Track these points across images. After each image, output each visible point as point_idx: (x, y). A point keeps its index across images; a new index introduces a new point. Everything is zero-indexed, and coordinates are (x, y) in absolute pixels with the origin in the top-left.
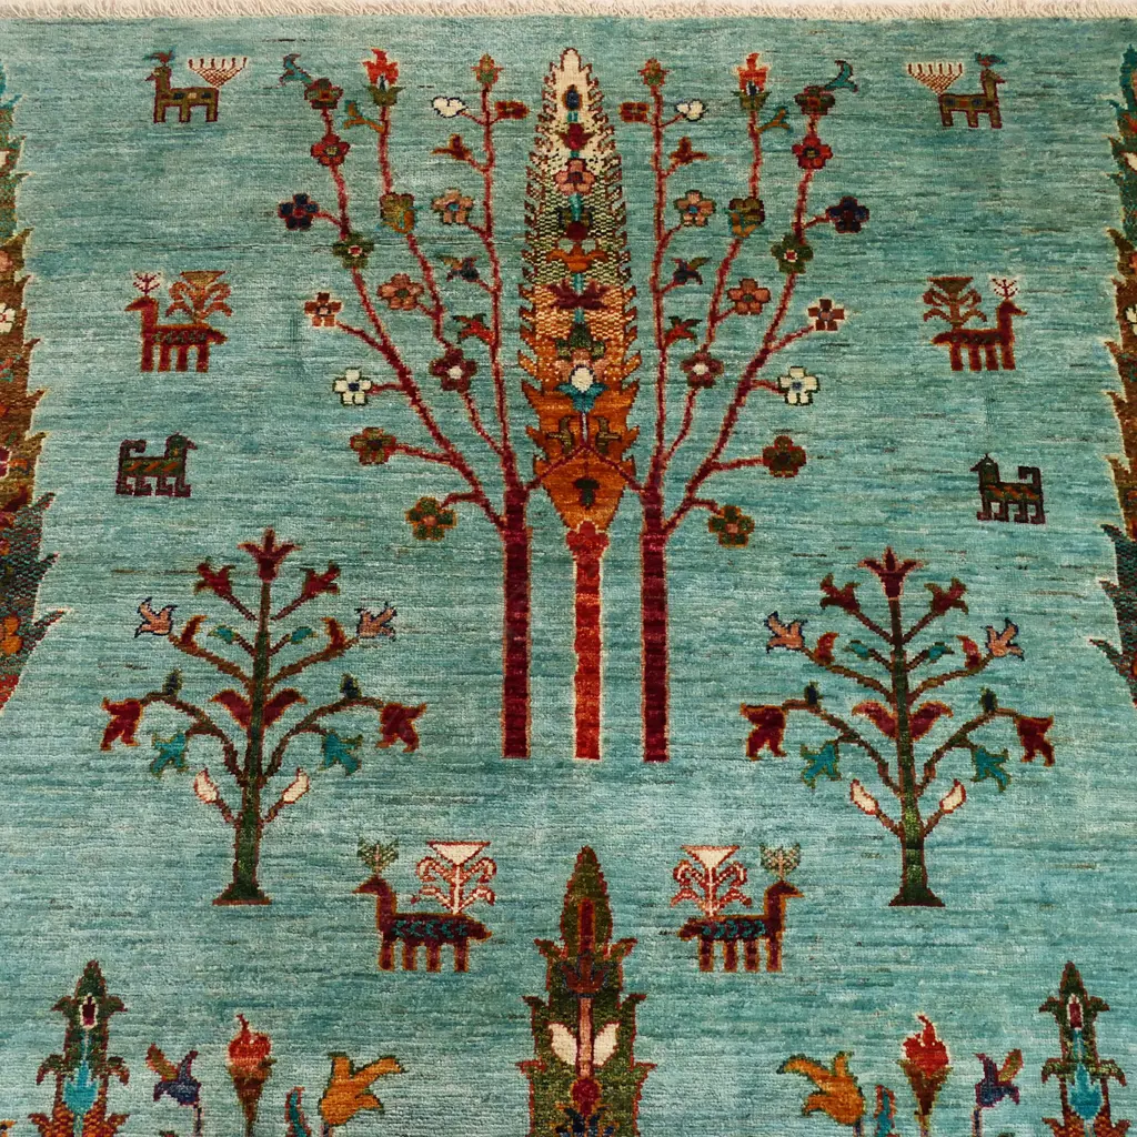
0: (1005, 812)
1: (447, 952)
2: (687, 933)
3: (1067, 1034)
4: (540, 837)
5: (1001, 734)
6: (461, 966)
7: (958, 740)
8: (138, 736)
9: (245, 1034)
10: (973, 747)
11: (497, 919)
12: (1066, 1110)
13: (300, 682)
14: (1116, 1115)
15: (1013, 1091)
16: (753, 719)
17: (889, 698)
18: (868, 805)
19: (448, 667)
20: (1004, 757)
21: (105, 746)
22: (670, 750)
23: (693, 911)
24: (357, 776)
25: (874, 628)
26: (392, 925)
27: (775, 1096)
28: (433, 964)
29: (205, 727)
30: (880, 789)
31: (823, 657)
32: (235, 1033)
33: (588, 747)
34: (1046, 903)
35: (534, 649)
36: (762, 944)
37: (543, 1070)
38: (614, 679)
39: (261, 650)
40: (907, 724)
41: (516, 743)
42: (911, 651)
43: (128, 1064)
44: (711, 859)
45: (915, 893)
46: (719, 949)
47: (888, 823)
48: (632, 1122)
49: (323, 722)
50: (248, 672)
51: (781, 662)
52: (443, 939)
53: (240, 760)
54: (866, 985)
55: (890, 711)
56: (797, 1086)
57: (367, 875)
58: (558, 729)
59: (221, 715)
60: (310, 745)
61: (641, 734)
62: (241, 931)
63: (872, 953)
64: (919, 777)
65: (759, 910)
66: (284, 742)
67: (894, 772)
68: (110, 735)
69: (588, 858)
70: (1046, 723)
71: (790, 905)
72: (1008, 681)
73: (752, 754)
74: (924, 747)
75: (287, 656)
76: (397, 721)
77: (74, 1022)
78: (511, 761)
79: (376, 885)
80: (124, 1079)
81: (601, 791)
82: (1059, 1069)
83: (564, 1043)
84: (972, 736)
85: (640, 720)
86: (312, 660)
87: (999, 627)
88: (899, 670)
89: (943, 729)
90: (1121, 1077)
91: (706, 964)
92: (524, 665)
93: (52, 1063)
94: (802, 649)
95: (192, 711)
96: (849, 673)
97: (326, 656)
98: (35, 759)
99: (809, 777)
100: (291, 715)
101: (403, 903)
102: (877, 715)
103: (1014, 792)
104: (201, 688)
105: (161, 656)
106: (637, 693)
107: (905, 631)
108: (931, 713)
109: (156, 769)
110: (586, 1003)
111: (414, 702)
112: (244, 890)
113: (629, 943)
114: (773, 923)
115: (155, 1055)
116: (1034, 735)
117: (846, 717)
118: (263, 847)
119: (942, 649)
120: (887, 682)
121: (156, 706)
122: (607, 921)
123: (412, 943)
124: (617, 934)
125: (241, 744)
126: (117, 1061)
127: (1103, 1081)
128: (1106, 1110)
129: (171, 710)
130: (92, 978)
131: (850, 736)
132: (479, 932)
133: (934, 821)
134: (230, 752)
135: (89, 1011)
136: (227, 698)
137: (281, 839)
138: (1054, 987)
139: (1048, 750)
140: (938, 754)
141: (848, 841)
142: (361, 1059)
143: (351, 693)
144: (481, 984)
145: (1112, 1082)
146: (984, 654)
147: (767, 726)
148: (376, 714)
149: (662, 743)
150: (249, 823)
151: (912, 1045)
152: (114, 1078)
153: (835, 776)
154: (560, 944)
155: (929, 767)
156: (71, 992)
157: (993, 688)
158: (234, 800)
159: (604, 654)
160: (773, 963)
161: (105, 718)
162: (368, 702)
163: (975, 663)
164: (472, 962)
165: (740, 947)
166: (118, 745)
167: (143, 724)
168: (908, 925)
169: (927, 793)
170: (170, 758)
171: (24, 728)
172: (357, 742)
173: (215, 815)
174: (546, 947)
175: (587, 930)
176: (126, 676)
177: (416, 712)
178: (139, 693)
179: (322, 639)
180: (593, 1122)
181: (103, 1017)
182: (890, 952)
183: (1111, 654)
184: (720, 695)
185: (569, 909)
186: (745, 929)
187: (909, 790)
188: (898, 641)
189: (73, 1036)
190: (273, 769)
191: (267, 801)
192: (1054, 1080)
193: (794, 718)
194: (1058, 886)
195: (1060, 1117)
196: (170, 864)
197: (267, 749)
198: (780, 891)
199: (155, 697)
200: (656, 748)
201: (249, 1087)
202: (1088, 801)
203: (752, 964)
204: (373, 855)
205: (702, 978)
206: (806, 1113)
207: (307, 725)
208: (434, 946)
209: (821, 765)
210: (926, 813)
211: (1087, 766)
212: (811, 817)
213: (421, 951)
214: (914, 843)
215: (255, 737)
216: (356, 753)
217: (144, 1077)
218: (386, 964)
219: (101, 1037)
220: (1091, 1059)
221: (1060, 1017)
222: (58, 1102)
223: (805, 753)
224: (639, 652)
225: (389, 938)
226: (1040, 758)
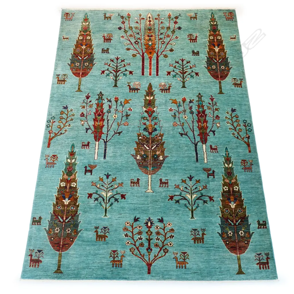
0: (193, 80)
1: (136, 91)
2: (160, 90)
3: (199, 98)
4: (145, 82)
5: (193, 74)
6: (137, 92)
7: (189, 74)
8: (104, 73)
9: (116, 97)
10: (190, 75)
11: (141, 88)
12: (198, 104)
13: (121, 69)
14: (203, 105)
15: (193, 102)
16: (167, 72)
17: (182, 71)
18: (179, 80)
19: (136, 68)
20: (194, 76)
21: (101, 74)
22: (159, 75)
23: (161, 88)
24: (127, 77)
25: (180, 65)
26: (130, 89)
27: (169, 102)
28: (135, 92)
29: (111, 73)
30: (180, 78)
31: (175, 67)
32: (115, 97)
33: (150, 74)
34: (197, 88)
35: (145, 66)
36: (168, 91)
37: (146, 100)
38: (153, 69)
39: (117, 66)
40: (183, 73)
41: (143, 74)
42: (184, 67)
43: (105, 99)
44: (163, 84)
45: (184, 87)
46: (163, 91)
47: (181, 81)
48: (154, 104)
49: (123, 72)
50: (116, 68)
51: (171, 68)
52: (136, 90)
53: (115, 76)
54: (178, 94)
55: (182, 72)
56: (171, 101)
57: (128, 85)
58: (147, 73)
59: (113, 72)
60: (122, 74)
61: (156, 74)
62: (116, 89)
63: (179, 91)
64: (185, 77)
65: (168, 88)
66: (119, 74)
67: (182, 77)
68: (102, 73)
69: (150, 84)
70: (198, 73)
71: (171, 88)
72: (194, 69)
73: (167, 75)
74: (185, 75)
75: (120, 67)
76: (131, 73)
77: (99, 96)
78: (143, 76)
79: (129, 85)
80: (104, 100)
81: (152, 78)
82: (198, 101)
83: (148, 98)
84: (190, 74)
85: (156, 73)
86: (122, 67)
87: (194, 65)
88: (183, 68)
89: (187, 73)
90: (204, 102)
91: (162, 92)
92: (144, 68)
93: (97, 99)
94: (173, 66)
95: (110, 71)
96: (178, 69)
97: (123, 67)
98: (94, 75)
99: (173, 77)
100: (120, 72)
101: (131, 87)
102: (180, 72)
103: (194, 79)
104: (111, 69)
105: (107, 67)
106: (156, 70)
107: (184, 65)
108: (186, 72)
109: (106, 76)
110: (150, 95)
111: (133, 71)
112: (116, 86)
113: (154, 91)
114: (169, 89)
115: (107, 99)
116: (197, 74)
117: (177, 72)
118: (117, 82)
119: (187, 66)
120: (182, 69)
121: (106, 71)
122: (152, 89)
123: (132, 90)
124: (153, 90)
125: (115, 74)
126: (103, 99)
127: (202, 102)
128: (202, 104)
129: (108, 71)
130: (101, 92)
131: (177, 74)
132: (139, 89)
133: (186, 81)
134: (114, 75)
135: (100, 95)
136: (114, 70)
137: (119, 82)
138: (198, 95)
139: (198, 75)
140: (187, 75)
141: (176, 82)
142: (127, 99)
143: (126, 70)
144: (139, 94)
145: (203, 102)
146: (192, 67)
147: (169, 73)
148: (129, 72)
149: (158, 74)
150: (116, 81)
151: (183, 99)
152: (103, 100)
153: (176, 77)
154: (147, 91)
155: (186, 76)
156: (99, 94)
157: (193, 70)
158: (114, 79)
159: (152, 67)
160: (169, 92)
161: (101, 72)
162: (128, 71)
163: (191, 68)
164: (138, 92)
165: (166, 91)
166: (102, 74)
167: (105, 72)
168: (183, 89)
169: (185, 79)
170: (108, 75)
171: (93, 72)
172: (127, 74)
173: (113, 80)
174: (146, 91)
175: (150, 89)
176: (103, 68)
177: (133, 72)
178: (104, 70)
179: (123, 66)
180: (151, 104)
181: (102, 96)
182: (181, 92)
183: (206, 67)
184: (164, 70)
185: (148, 88)
186: (166, 90)
187: (183, 78)
188: (183, 66)
189: (99, 97)
190: (118, 76)
191: (118, 79)
192: (197, 102)
193: (171, 72)
194: (198, 86)
195: (198, 105)
196: (108, 84)
197: (118, 75)
198: (170, 87)
199: (106, 70)
200: (157, 75)
201: (116, 101)
202: (202, 79)
203: (167, 92)
204: (128, 83)
205: (162, 93)
206: (172, 103)
207: (122, 73)
208: (135, 90)
209: (174, 76)
210: (185, 80)
211: (202, 76)
212: (173, 81)
213: (133, 91)
214: (184, 83)
215: (116, 74)
216: (127, 75)
217: (106, 100)
218: (130, 92)
219: (102, 97)
220: (201, 100)
221: (198, 97)
222: (98, 102)
223: (173, 75)
224: (156, 67)
225: (130, 90)
226: (197, 76)
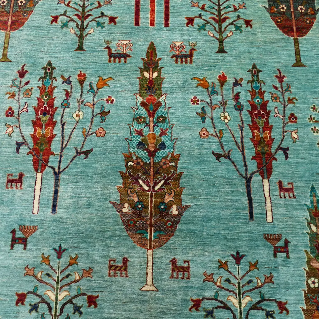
0: (241, 37)
1: (122, 60)
2: (172, 57)
3: (253, 76)
4: (142, 40)
5: (241, 23)
6: (125, 62)
7: (232, 24)
8: (58, 22)
9: (81, 73)
10: (235, 25)
11: (133, 54)
12: (252, 89)
13: (91, 13)
14: (263, 90)
15: (241, 85)
16: (187, 19)
17: (217, 16)
18: (212, 35)
19: (123, 10)
20: (242, 26)
21: (51, 23)
22: (170, 25)
23: (174, 53)
24: (104, 29)
25: (214, 3)
26: (111, 55)
27: (190, 84)
28: (120, 62)
29: (72, 20)
30: (214, 32)
31: (203, 8)
32: (79, 73)
33: (152, 24)
34: (250, 53)
35: (141, 7)
36: (189, 59)
37: (142, 79)
38: (158, 12)
39: (84, 7)
40: (220, 20)
41: (137, 23)
42: (222, 7)
43: (57, 78)
44: (178, 44)
45: (221, 50)
46: (179, 60)
47: (216, 38)
48: (161, 88)
49: (97, 20)
50: (81, 10)
52: (122, 57)
53: (79, 26)
54: (210, 66)
55: (217, 18)
56: (195, 82)
57: (106, 46)
58: (146, 21)
59: (75, 18)
60: (94, 23)
61: (164, 22)
63: (212, 61)
64: (223, 30)
65: (188, 53)
66: (88, 23)
67: (217, 29)
68: (52, 22)
69: (152, 44)
70: (251, 21)
71: (194, 52)
72: (243, 13)
73: (187, 26)
74: (224, 25)
75: (89, 8)
76: (112, 20)
77: (46, 71)
78: (136, 27)
79: (108, 48)
80: (56, 80)
81: (155, 32)
82: (252, 82)
83: (146, 75)
84: (235, 23)
85: (164, 20)
86: (95, 8)
87: (241, 3)
88: (219, 11)
89: (228, 22)
90: (264, 83)
91: (177, 62)
92: (139, 10)
93: (42, 78)
94: (198, 7)
95: (69, 17)
96: (208, 11)
97: (97, 8)
98: (37, 25)
99: (199, 30)
100: (90, 18)
101: (113, 51)
102: (214, 19)
103: (243, 33)
104: (71, 13)
105: (63, 8)
106: (163, 15)
107: (221, 4)
108: (226, 18)
109: (62, 27)
110: (151, 69)
111: (116, 16)
112: (81, 48)
113: (160, 59)
114: (191, 55)
115: (62, 77)
116: (248, 23)
117: (207, 19)
118: (84, 41)
119: (228, 7)
120: (216, 13)
121: (61, 17)
122: (156, 54)
123: (115, 58)
124: (158, 57)
125: (80, 23)
126: (55, 78)
127: (260, 84)
128: (261, 89)
129: (65, 17)
130: (49, 63)
131: (208, 23)
132: (129, 56)
133: (226, 38)
134: (77, 25)
135: (49, 69)
136: (77, 15)
137: (88, 40)
138: (250, 67)
139: (251, 26)
140: (227, 26)
141: (207, 41)
142: (105, 78)
143: (103, 15)
144: (129, 65)
145: (262, 84)
146: (238, 8)
147: (190, 21)
148: (108, 18)
149: (168, 24)
150: (81, 37)
151: (220, 76)
152: (54, 80)
153: (205, 30)
154: (146, 59)
155: (225, 28)
156: (45, 66)
157: (239, 14)
158: (78, 33)
159: (156, 8)
160: (191, 62)
161: (51, 19)
162: (106, 16)
163: (236, 10)
164: (127, 61)
165: (184, 60)
166: (54, 23)
167: (59, 20)
168: (220, 56)
169: (225, 33)
170: (65, 25)
171: (35, 19)
172: (104, 23)
173: (74, 35)
174: (143, 59)
175: (152, 56)
176: (55, 11)
177: (116, 18)
178: (58, 14)
179: (97, 5)
180: (153, 88)
181: (52, 70)
182: (216, 61)
183: (266, 8)
184: (180, 15)
185: (148, 52)
187: (221, 32)
188: (219, 6)
189: (46, 73)
190: (86, 28)
191: (85, 34)
192: (250, 84)
193: (196, 19)
194: (252, 50)
195: (251, 90)
196: (65, 44)
197: (85, 24)
198: (192, 50)
199: (62, 15)
200: (167, 24)
201: (81, 82)
202: (259, 35)
203: (186, 62)
204: (107, 42)
205: (176, 65)
206: (197, 87)
207: (93, 20)
208: (120, 59)
209: (202, 28)
210: (224, 36)
211: (259, 28)
212: (199, 37)
213: (117, 59)
214: (221, 42)
215: (83, 22)
216: (104, 25)
217: (60, 80)
218: (110, 61)
219: (51, 74)
220: (258, 80)
221: (252, 72)
222: (43, 84)
223: (198, 26)
224: (164, 7)
225: (110, 57)
226: (249, 27)
